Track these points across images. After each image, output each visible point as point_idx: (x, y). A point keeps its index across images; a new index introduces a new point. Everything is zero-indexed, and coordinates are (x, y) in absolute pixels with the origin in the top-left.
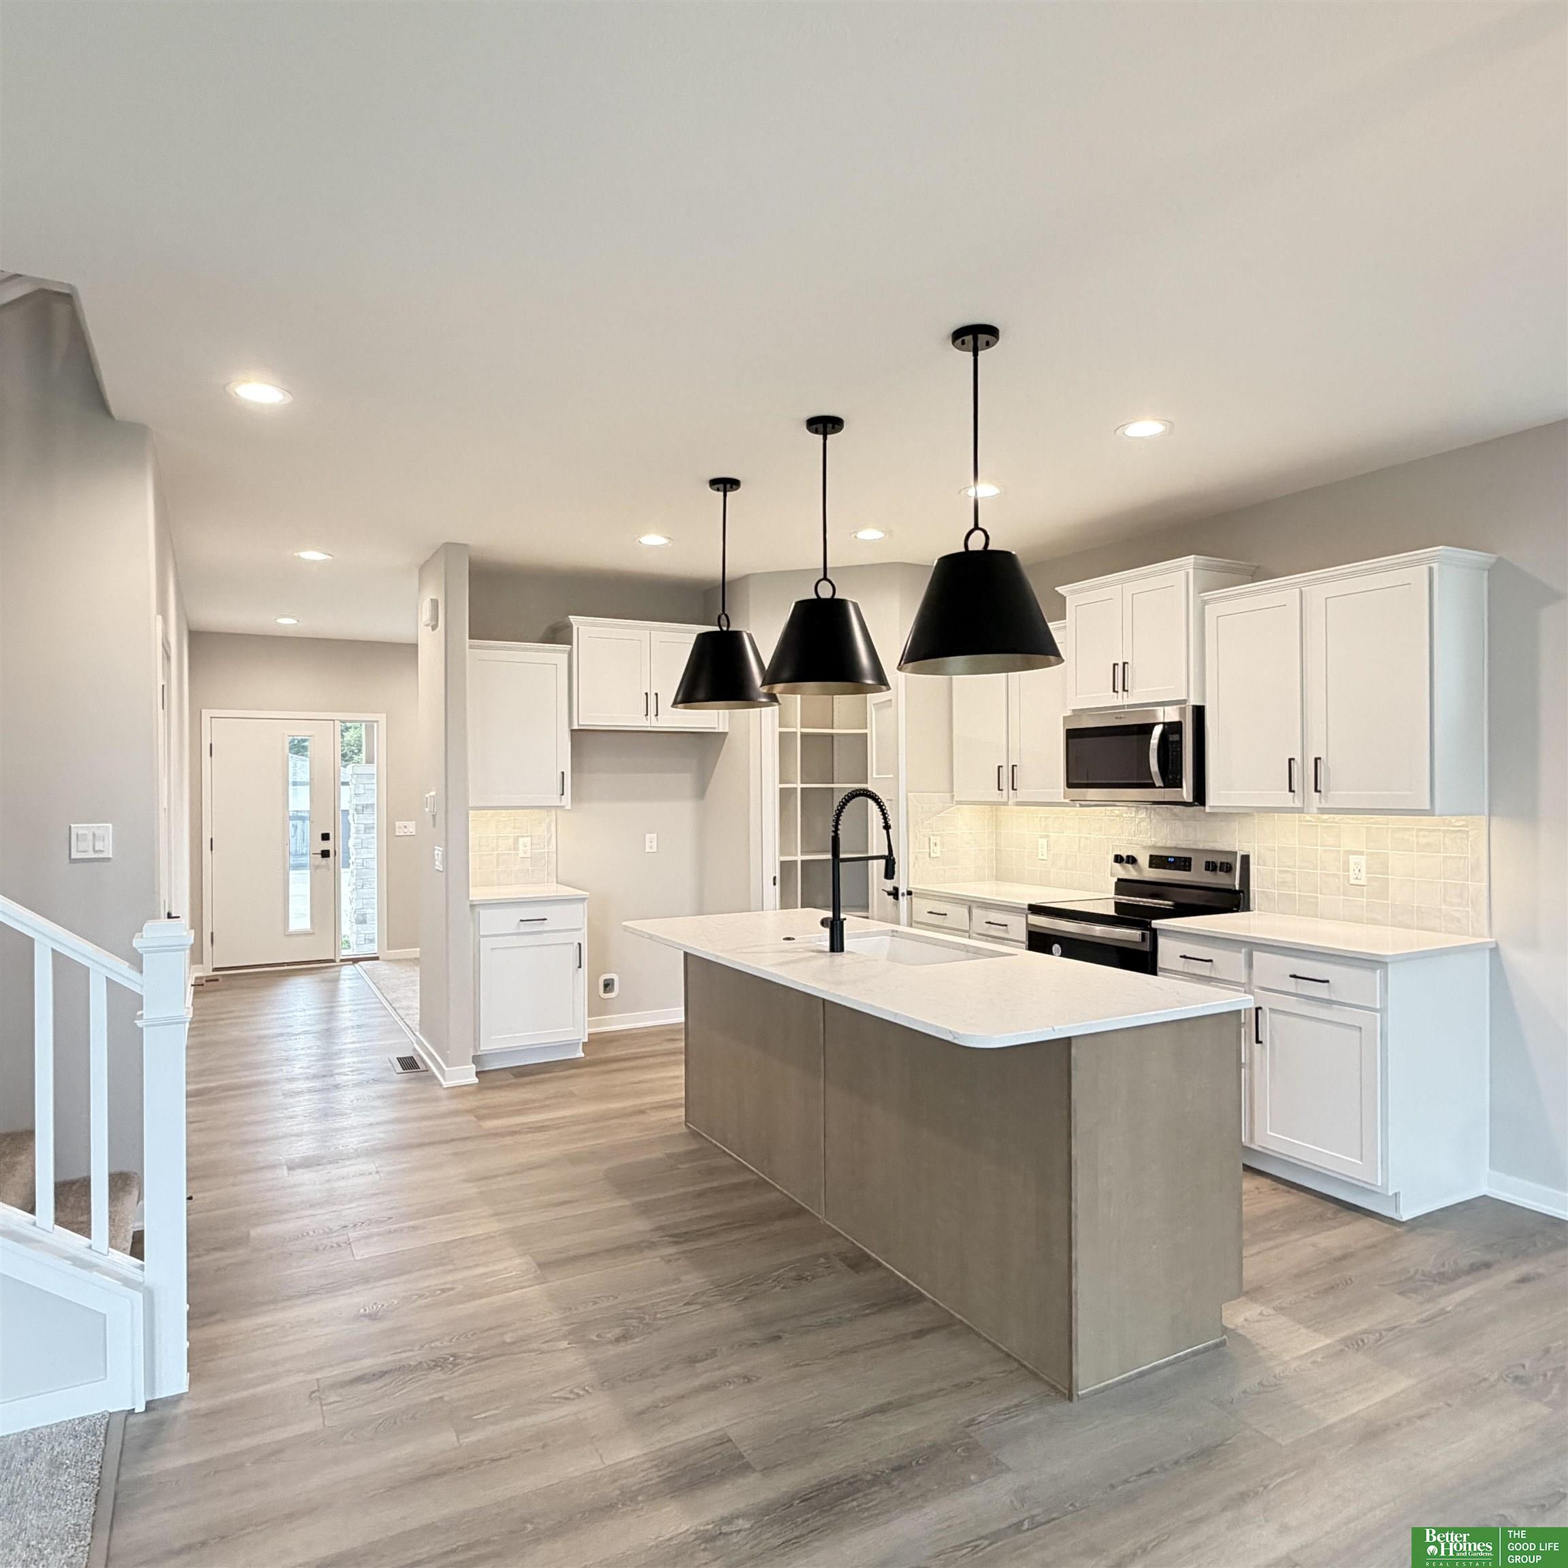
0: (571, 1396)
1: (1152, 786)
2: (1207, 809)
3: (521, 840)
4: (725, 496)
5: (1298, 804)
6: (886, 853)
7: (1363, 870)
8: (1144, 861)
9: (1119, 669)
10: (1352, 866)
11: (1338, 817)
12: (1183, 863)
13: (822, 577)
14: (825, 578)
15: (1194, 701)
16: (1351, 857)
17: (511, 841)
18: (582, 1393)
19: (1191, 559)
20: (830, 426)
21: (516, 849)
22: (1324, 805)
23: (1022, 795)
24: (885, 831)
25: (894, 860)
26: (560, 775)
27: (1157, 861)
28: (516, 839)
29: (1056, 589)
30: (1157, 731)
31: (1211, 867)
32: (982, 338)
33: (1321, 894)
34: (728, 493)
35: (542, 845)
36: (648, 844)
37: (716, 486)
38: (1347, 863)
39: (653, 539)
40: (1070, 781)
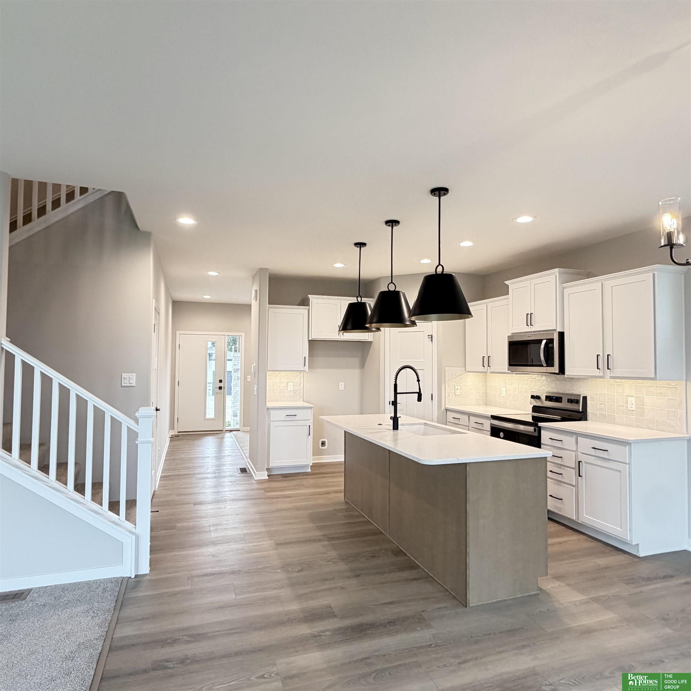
0: (278, 587)
1: (542, 366)
2: (566, 376)
3: (289, 384)
4: (360, 249)
5: (601, 374)
6: (418, 391)
7: (634, 404)
8: (543, 398)
9: (529, 316)
10: (629, 402)
11: (623, 381)
12: (558, 399)
13: (390, 282)
14: (392, 282)
15: (559, 330)
16: (629, 398)
17: (285, 385)
18: (281, 587)
19: (557, 270)
20: (394, 224)
21: (287, 387)
22: (612, 375)
23: (492, 369)
24: (418, 382)
25: (421, 394)
26: (304, 358)
27: (548, 398)
28: (287, 383)
29: (505, 282)
30: (544, 342)
31: (570, 401)
32: (442, 192)
33: (617, 414)
34: (361, 248)
35: (297, 386)
36: (340, 386)
37: (357, 246)
38: (627, 401)
39: (339, 265)
40: (510, 363)
